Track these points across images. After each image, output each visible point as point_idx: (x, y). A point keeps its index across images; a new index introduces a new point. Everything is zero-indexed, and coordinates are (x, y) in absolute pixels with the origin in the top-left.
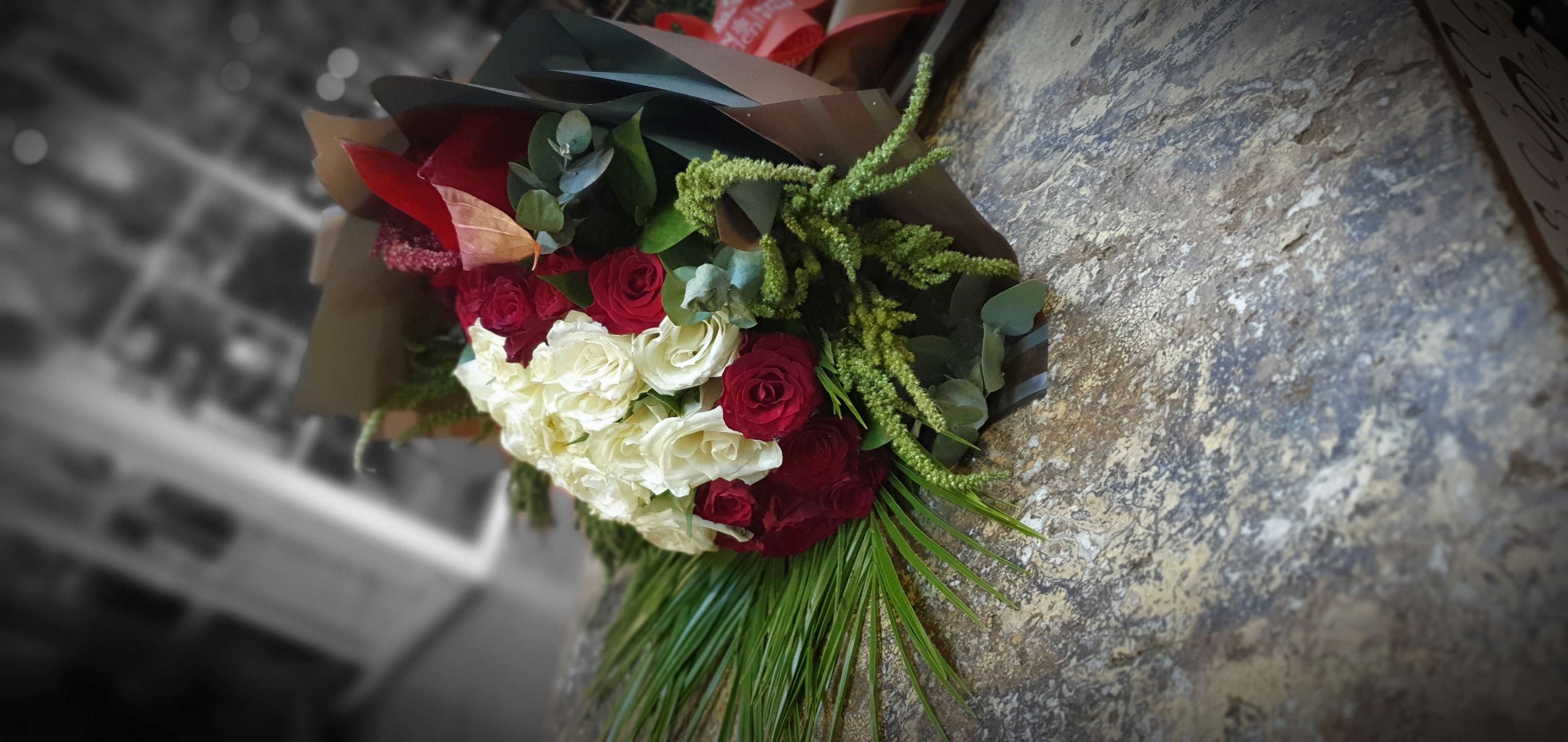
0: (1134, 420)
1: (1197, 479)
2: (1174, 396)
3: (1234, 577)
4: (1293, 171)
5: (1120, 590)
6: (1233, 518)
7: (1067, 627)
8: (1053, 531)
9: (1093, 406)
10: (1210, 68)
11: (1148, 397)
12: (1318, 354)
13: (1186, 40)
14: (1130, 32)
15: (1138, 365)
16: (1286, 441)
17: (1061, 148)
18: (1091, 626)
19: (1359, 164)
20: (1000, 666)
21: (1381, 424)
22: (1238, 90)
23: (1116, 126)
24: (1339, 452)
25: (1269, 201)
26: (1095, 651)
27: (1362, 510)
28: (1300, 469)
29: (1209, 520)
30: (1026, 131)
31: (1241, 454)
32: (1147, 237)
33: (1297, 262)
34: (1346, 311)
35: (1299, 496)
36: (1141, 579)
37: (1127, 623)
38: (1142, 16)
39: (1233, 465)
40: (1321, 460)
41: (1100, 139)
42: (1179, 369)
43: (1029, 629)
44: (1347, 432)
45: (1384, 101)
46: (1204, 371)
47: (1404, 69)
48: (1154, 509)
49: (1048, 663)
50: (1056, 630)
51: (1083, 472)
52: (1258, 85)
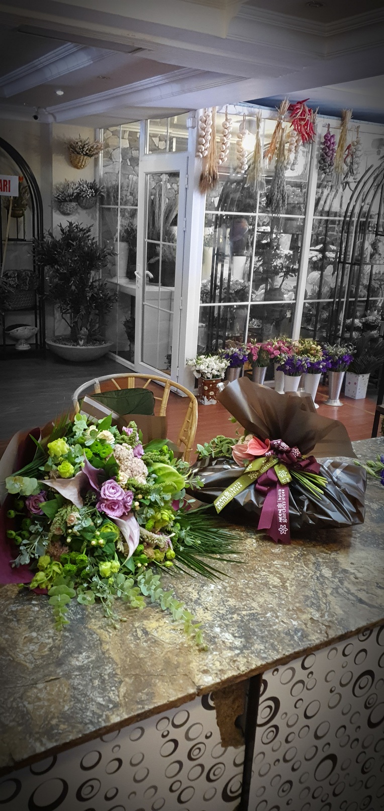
0: (240, 601)
1: (227, 615)
2: (246, 607)
3: (207, 625)
4: (302, 619)
5: (201, 607)
6: (219, 623)
7: (191, 600)
8: (212, 592)
9: (242, 592)
10: (335, 597)
11: (245, 603)
12: (256, 630)
13: (346, 590)
14: (352, 577)
15: (253, 599)
16: (236, 628)
17: (316, 568)
18: (192, 603)
19: (303, 630)
20: (180, 589)
21: (241, 642)
22: (327, 604)
23: (321, 580)
24: (235, 637)
25: (295, 616)
26: (187, 605)
27: (223, 642)
28: (231, 631)
29: (218, 619)
30: (323, 558)
31: (232, 622)
32: (287, 594)
33: (279, 623)
34: (266, 633)
35: (225, 632)
36: (204, 610)
37: (194, 610)
38: (356, 578)
39: (231, 621)
40: (233, 635)
41: (317, 577)
42: (252, 607)
43: (189, 592)
44: (239, 637)
45: (319, 631)
46: (252, 611)
47: (327, 634)
48: (219, 609)
49: (183, 598)
50: (190, 597)
51: (226, 594)
52: (328, 608)
